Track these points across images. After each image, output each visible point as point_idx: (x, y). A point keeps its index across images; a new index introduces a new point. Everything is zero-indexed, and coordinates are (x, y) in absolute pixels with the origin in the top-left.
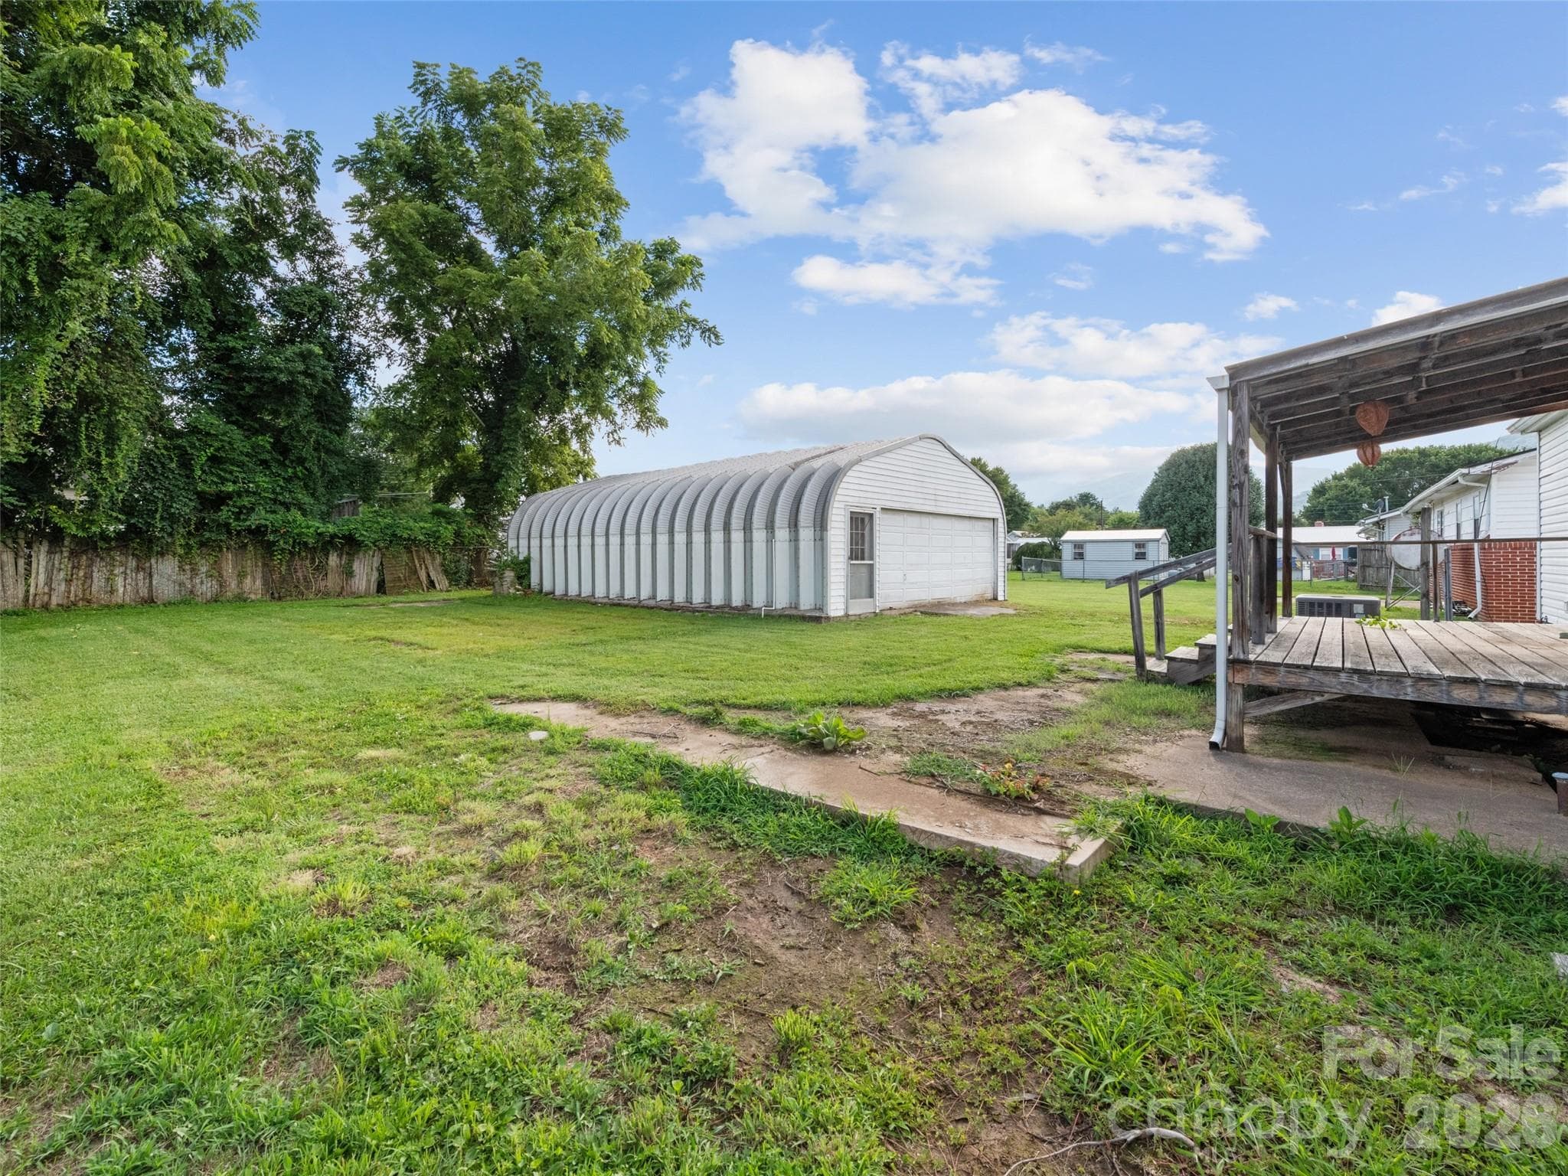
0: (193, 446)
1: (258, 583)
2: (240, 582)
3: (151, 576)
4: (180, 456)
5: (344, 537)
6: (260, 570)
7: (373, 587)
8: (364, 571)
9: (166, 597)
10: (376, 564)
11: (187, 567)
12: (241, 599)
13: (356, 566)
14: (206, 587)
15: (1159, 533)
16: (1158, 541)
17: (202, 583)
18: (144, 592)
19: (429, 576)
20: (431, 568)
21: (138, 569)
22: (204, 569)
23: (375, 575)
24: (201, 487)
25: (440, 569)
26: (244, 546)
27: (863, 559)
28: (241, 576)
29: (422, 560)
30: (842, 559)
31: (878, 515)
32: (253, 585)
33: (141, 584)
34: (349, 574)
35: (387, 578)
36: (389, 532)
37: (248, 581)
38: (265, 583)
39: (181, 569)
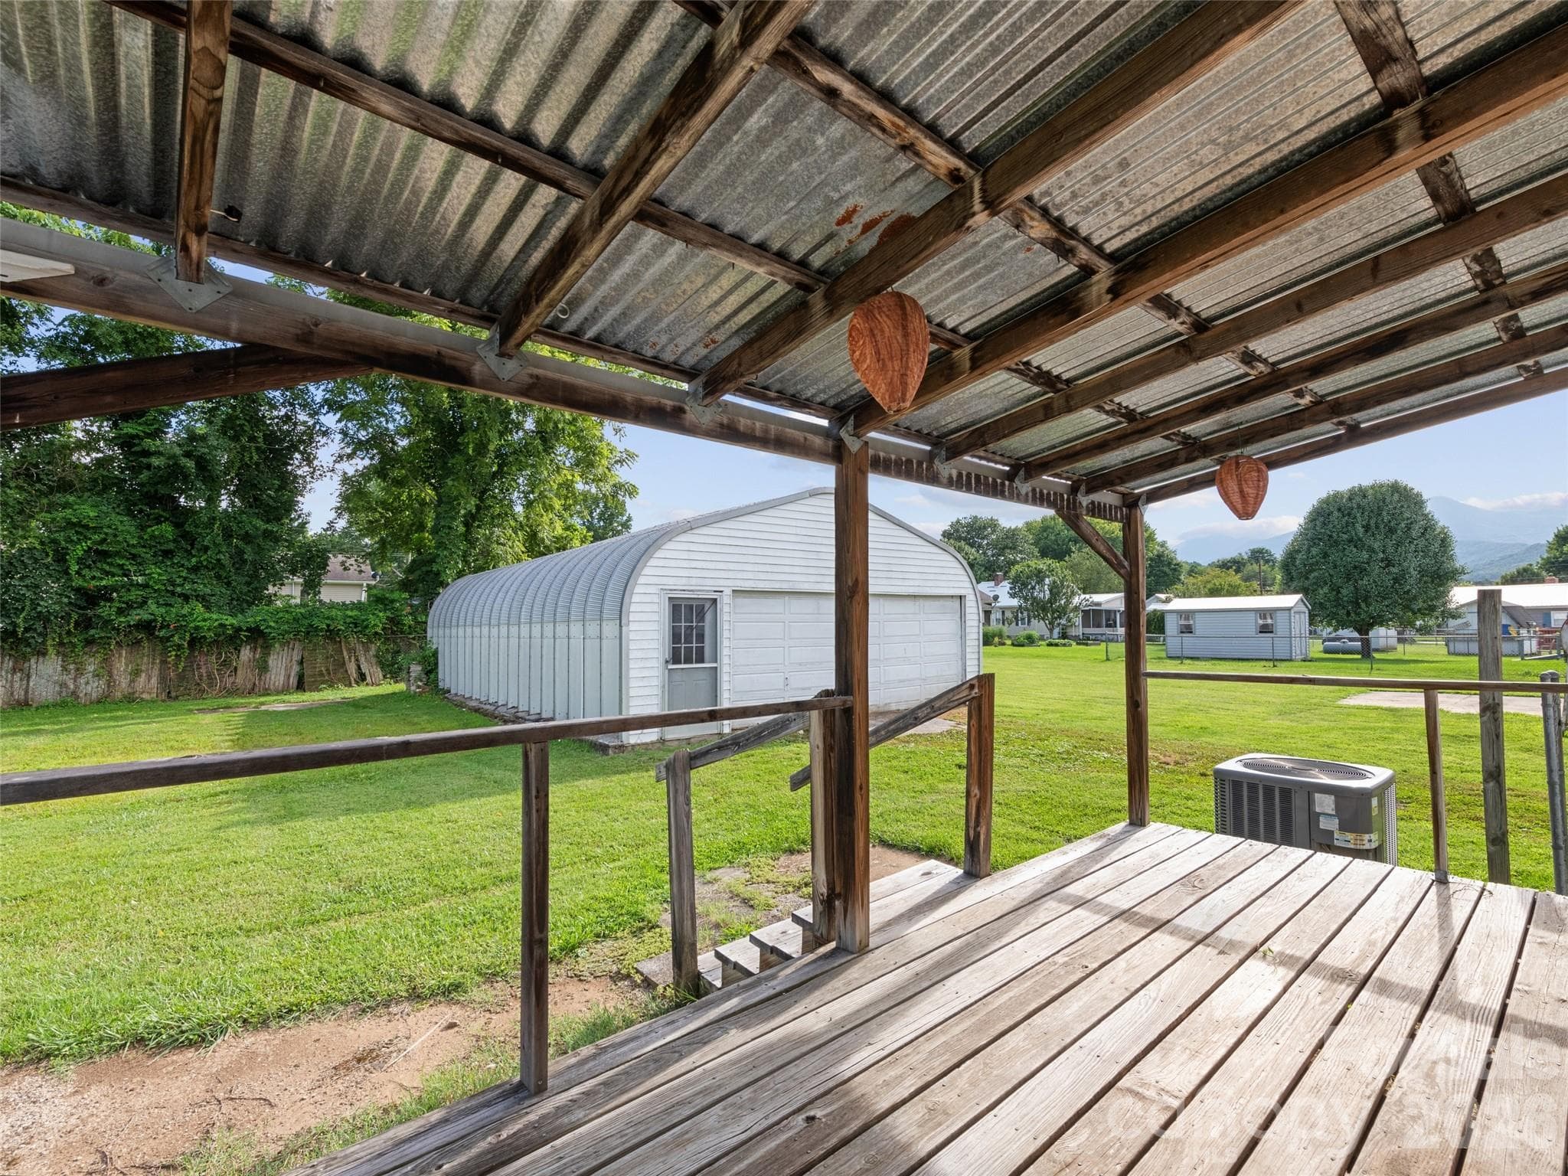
0: (69, 540)
1: (154, 681)
2: (132, 681)
3: (29, 677)
4: (56, 551)
5: (249, 630)
6: (157, 667)
7: (293, 681)
8: (281, 664)
9: (43, 699)
10: (296, 657)
11: (72, 667)
12: (130, 699)
13: (272, 661)
14: (91, 687)
15: (1291, 600)
16: (1289, 609)
17: (87, 683)
18: (19, 694)
19: (359, 668)
20: (362, 659)
21: (14, 670)
22: (91, 668)
23: (296, 668)
24: (78, 582)
25: (374, 660)
26: (138, 642)
27: (701, 660)
28: (136, 673)
29: (352, 651)
30: (655, 663)
31: (726, 603)
32: (148, 683)
33: (17, 685)
34: (263, 668)
35: (307, 672)
36: (306, 622)
37: (143, 677)
38: (163, 679)
39: (65, 669)
